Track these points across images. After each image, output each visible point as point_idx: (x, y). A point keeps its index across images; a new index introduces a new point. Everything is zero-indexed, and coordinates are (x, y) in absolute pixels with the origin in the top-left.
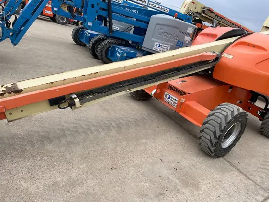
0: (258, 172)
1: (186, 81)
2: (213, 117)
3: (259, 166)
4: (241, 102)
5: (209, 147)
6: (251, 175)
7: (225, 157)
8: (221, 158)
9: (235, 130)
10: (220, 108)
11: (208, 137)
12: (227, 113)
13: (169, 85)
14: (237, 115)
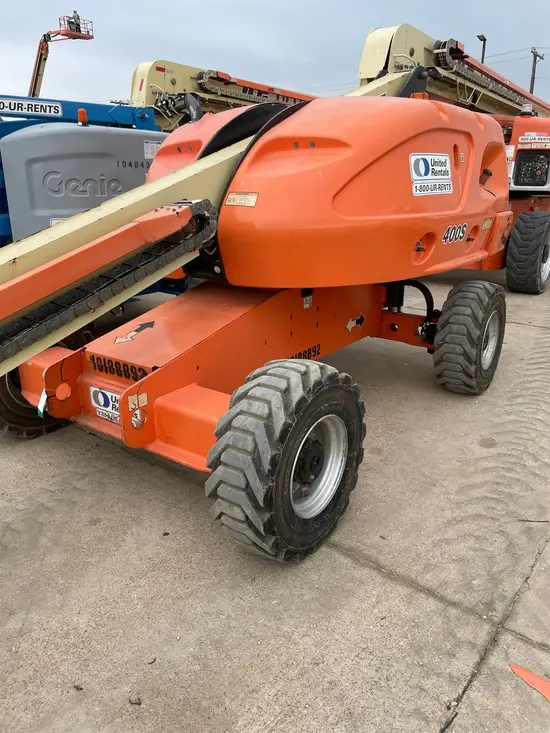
0: (448, 541)
1: (151, 325)
2: (229, 433)
3: (448, 515)
4: (359, 322)
5: (255, 544)
6: (427, 568)
7: (335, 538)
8: (323, 549)
9: (333, 437)
10: (244, 395)
11: (237, 513)
12: (269, 403)
13: (92, 358)
14: (302, 400)
